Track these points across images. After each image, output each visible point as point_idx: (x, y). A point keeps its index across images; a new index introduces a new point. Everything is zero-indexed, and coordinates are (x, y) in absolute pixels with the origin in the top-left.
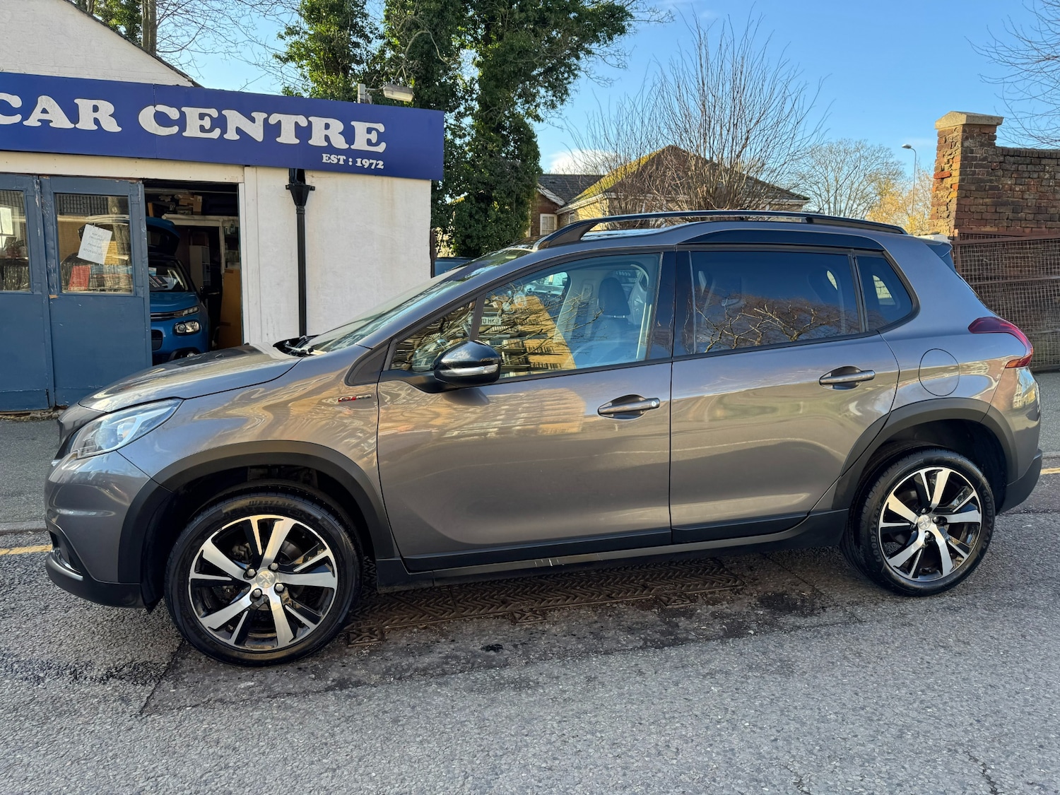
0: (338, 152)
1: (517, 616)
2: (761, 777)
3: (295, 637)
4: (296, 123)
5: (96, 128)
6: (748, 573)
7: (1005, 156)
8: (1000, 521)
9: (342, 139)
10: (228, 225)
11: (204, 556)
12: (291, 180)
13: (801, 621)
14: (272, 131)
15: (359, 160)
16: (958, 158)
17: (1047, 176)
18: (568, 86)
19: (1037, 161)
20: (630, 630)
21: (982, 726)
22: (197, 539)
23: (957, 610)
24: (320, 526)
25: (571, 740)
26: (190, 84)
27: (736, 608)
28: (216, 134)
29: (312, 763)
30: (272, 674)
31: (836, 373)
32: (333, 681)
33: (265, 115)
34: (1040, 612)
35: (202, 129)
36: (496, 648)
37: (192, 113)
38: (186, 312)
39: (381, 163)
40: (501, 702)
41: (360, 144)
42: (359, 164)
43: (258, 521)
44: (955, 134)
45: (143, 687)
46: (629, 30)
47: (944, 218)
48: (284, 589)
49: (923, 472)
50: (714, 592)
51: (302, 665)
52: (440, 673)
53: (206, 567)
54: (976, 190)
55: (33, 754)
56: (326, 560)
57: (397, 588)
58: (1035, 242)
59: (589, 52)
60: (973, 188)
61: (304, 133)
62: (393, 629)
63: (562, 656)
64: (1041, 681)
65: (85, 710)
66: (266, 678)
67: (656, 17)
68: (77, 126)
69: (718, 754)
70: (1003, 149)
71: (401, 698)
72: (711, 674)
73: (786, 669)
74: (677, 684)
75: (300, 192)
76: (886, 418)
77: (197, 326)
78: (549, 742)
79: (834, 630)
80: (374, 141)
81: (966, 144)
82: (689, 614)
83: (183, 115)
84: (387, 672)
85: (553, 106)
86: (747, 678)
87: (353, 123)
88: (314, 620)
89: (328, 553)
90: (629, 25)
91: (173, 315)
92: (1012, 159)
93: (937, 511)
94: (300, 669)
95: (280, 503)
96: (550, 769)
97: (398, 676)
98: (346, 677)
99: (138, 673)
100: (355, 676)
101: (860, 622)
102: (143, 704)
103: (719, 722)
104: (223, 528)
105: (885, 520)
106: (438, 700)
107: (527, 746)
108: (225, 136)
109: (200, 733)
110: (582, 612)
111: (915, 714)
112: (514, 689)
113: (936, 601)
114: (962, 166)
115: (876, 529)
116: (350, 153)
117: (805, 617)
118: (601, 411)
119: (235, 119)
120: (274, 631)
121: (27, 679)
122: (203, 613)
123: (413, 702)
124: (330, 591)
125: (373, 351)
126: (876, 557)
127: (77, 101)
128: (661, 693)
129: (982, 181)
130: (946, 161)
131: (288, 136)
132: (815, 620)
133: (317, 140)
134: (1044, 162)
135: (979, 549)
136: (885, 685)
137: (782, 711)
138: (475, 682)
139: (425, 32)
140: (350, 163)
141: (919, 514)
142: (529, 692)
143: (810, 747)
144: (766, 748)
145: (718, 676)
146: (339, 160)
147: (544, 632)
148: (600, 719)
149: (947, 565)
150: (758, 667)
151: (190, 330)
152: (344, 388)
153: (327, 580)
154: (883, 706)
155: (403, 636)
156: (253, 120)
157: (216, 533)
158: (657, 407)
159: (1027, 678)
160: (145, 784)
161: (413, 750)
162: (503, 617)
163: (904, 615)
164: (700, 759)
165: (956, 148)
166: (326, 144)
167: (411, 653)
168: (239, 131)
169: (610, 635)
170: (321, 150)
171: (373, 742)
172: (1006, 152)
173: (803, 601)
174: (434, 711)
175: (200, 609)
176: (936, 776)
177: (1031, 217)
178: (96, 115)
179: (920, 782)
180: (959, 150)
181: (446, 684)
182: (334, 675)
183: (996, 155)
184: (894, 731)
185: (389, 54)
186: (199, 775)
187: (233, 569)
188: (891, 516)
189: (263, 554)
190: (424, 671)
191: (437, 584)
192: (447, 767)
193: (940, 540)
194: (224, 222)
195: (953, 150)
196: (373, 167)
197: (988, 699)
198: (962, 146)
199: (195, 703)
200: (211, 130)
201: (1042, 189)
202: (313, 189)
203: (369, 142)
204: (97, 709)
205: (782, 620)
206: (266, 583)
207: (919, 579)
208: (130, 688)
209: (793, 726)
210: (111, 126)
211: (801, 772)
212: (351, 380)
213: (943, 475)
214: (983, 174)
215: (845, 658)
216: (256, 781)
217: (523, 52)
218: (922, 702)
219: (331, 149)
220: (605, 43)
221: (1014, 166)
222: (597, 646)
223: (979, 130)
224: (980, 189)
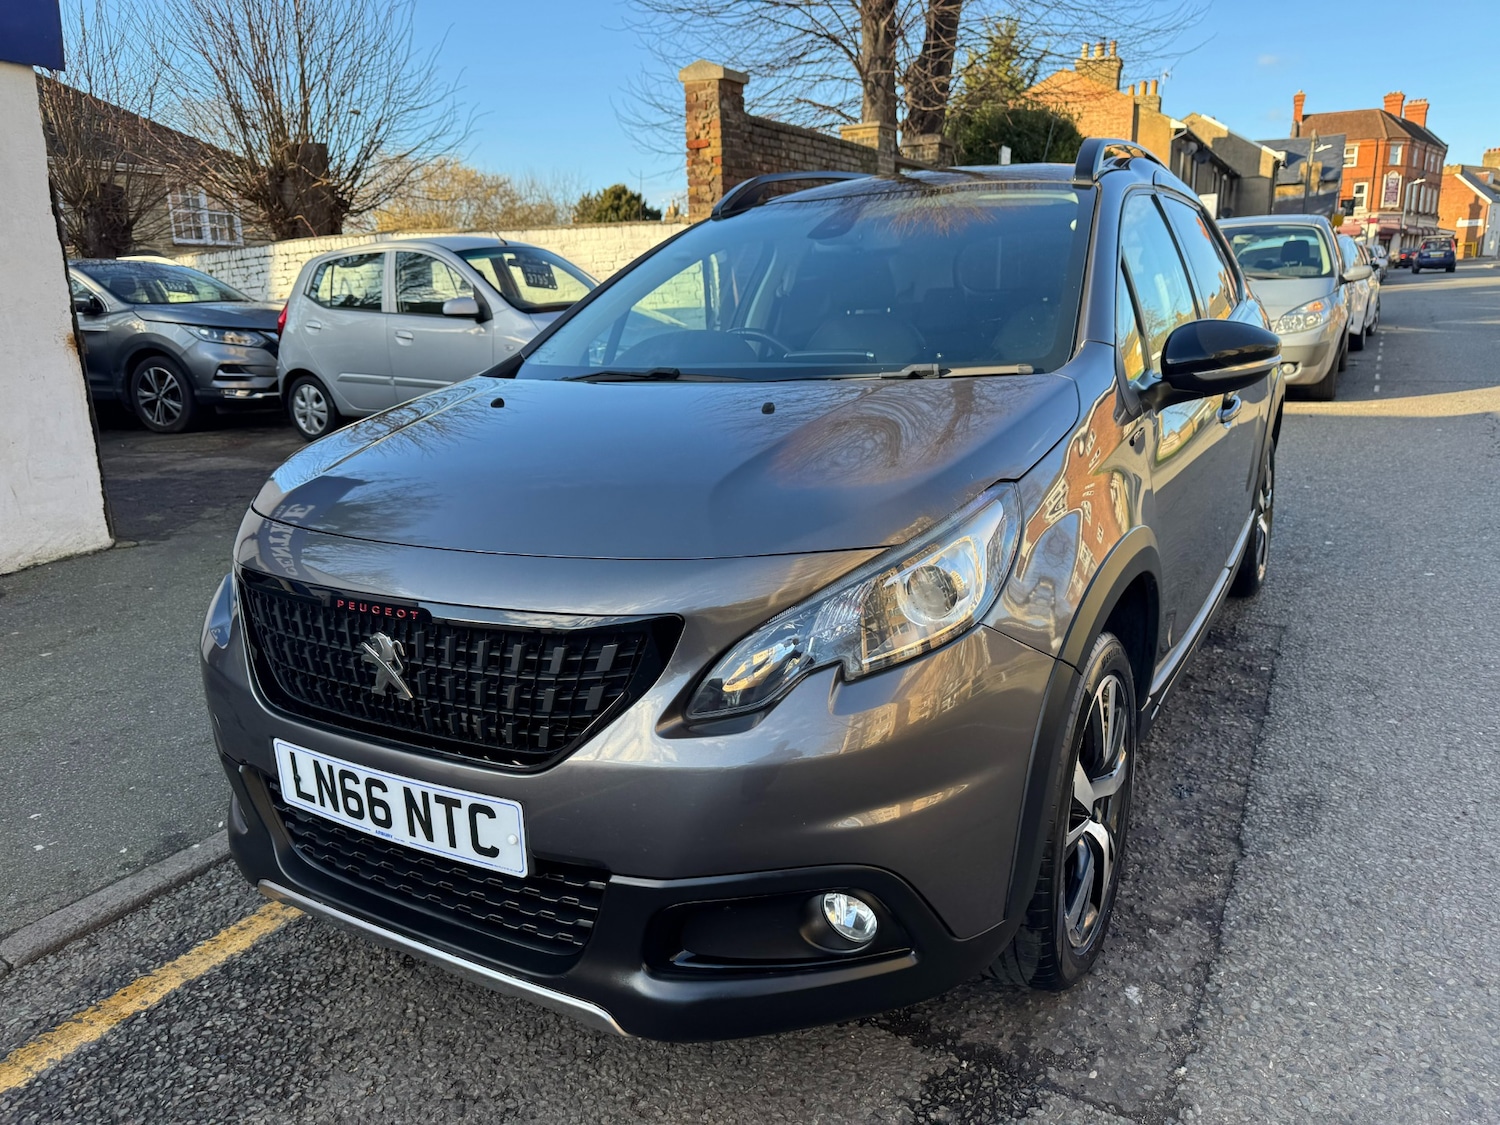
7: (753, 125)
11: (1075, 793)
13: (1257, 646)
16: (717, 122)
17: (784, 155)
19: (775, 134)
30: (1115, 963)
36: (1185, 788)
43: (1102, 694)
44: (710, 90)
45: (1048, 1108)
47: (707, 202)
60: (733, 162)
66: (1126, 972)
70: (748, 116)
72: (1355, 711)
81: (723, 105)
86: (1376, 701)
92: (758, 130)
97: (1213, 869)
99: (971, 1104)
112: (1320, 811)
114: (724, 136)
117: (1248, 641)
129: (739, 155)
130: (700, 125)
132: (1262, 640)
134: (782, 136)
138: (1279, 827)
142: (1334, 804)
145: (1362, 711)
150: (1357, 692)
165: (712, 109)
171: (1411, 934)
172: (758, 123)
180: (718, 112)
181: (1268, 844)
183: (744, 123)
195: (709, 112)
198: (720, 106)
205: (1245, 650)
214: (739, 146)
221: (760, 139)
223: (731, 86)
224: (739, 166)
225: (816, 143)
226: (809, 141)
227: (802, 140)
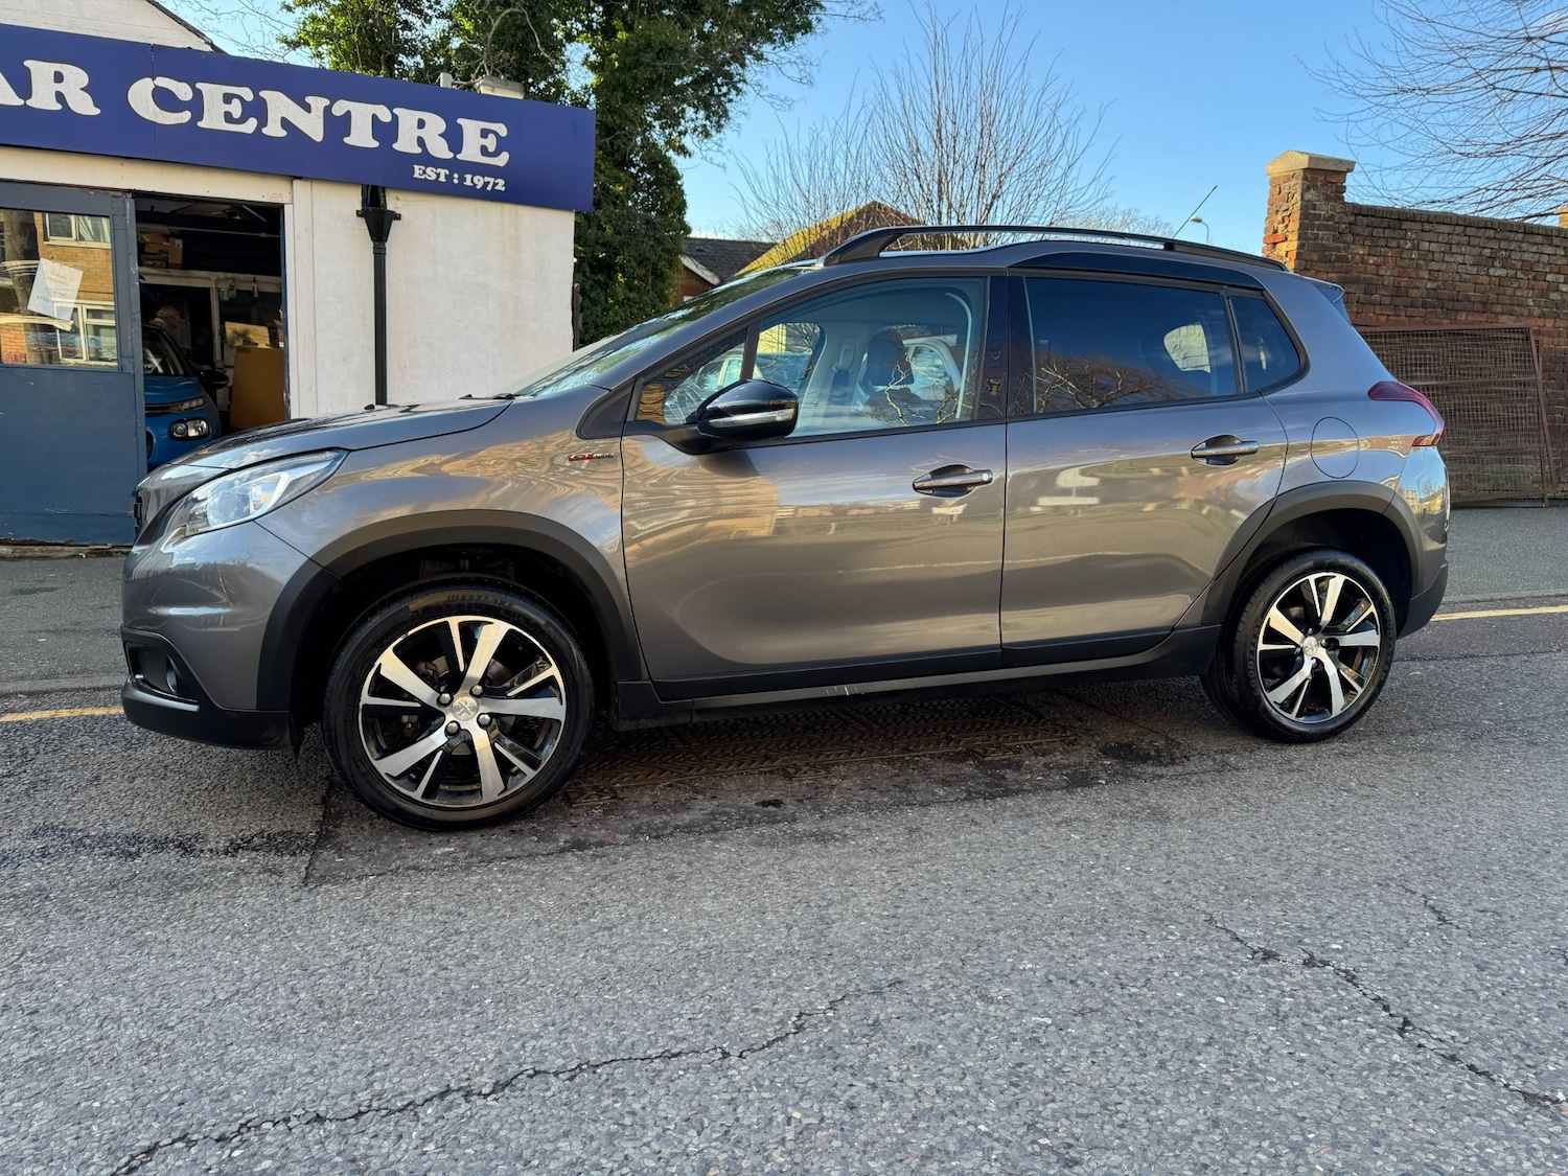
0: (438, 163)
1: (791, 771)
2: (1162, 916)
3: (506, 789)
4: (374, 117)
5: (59, 107)
6: (1078, 724)
7: (1356, 215)
8: (1402, 644)
9: (443, 143)
10: (224, 286)
11: (383, 672)
12: (364, 202)
13: (1160, 771)
14: (338, 126)
15: (469, 177)
16: (1297, 215)
17: (1409, 245)
18: (728, 105)
19: (1397, 223)
20: (944, 782)
21: (1412, 861)
22: (374, 646)
23: (1352, 756)
24: (543, 632)
25: (911, 889)
26: (208, 49)
27: (1073, 759)
28: (250, 126)
29: (576, 923)
30: (476, 840)
31: (1211, 443)
32: (566, 842)
33: (326, 102)
34: (1452, 755)
35: (228, 117)
36: (776, 803)
37: (212, 93)
38: (187, 405)
39: (501, 182)
40: (805, 856)
41: (470, 152)
42: (468, 183)
43: (460, 624)
44: (1293, 182)
45: (293, 858)
46: (818, 28)
48: (491, 721)
49: (1312, 578)
50: (1041, 744)
51: (515, 827)
52: (711, 827)
53: (384, 687)
54: (1320, 261)
55: (168, 928)
56: (551, 680)
57: (646, 723)
58: (1392, 335)
59: (759, 57)
60: (1315, 257)
61: (385, 132)
62: (628, 787)
63: (867, 808)
64: (1470, 819)
65: (220, 883)
66: (470, 843)
67: (855, 12)
68: (29, 102)
69: (1102, 897)
70: (1354, 205)
71: (671, 856)
72: (1067, 822)
73: (1159, 815)
74: (1025, 833)
75: (378, 221)
76: (1272, 504)
77: (204, 424)
78: (882, 891)
79: (1207, 777)
80: (492, 149)
81: (1308, 196)
82: (1017, 766)
83: (198, 94)
84: (637, 831)
85: (707, 135)
86: (1115, 825)
87: (460, 121)
88: (533, 764)
89: (554, 671)
90: (819, 20)
91: (168, 408)
92: (1365, 220)
93: (1327, 631)
94: (514, 832)
95: (491, 599)
96: (894, 917)
97: (654, 834)
98: (582, 838)
99: (278, 843)
100: (594, 837)
101: (1237, 769)
102: (303, 875)
103: (1092, 867)
104: (410, 633)
105: (1266, 641)
106: (718, 856)
107: (855, 895)
108: (265, 131)
109: (402, 900)
110: (876, 766)
111: (1330, 853)
112: (817, 841)
113: (1324, 748)
114: (1302, 227)
115: (1254, 652)
116: (455, 165)
117: (1166, 766)
118: (917, 485)
119: (279, 105)
120: (478, 780)
121: (111, 855)
122: (377, 755)
123: (686, 858)
124: (554, 724)
125: (613, 394)
126: (1253, 689)
127: (28, 63)
128: (1009, 842)
129: (1327, 248)
130: (1280, 219)
131: (361, 136)
132: (1180, 769)
133: (406, 144)
134: (1405, 225)
135: (1376, 683)
136: (1286, 828)
137: (1168, 855)
138: (762, 835)
139: (516, 10)
140: (456, 181)
141: (1306, 635)
142: (837, 844)
143: (1213, 887)
144: (1159, 890)
145: (1075, 824)
146: (438, 175)
147: (833, 787)
148: (940, 867)
149: (1338, 700)
150: (1123, 815)
151: (192, 433)
152: (576, 443)
153: (552, 708)
154: (1289, 847)
155: (642, 794)
156: (307, 108)
157: (400, 639)
158: (989, 481)
159: (1454, 817)
160: (351, 953)
161: (708, 905)
162: (772, 772)
163: (1289, 762)
164: (1081, 902)
165: (1294, 201)
166: (418, 150)
167: (662, 811)
168: (285, 123)
169: (921, 787)
170: (409, 160)
171: (651, 899)
172: (1360, 211)
173: (1157, 751)
174: (720, 866)
175: (373, 749)
176: (1371, 908)
177: (1387, 300)
178: (60, 87)
179: (1354, 914)
180: (1299, 204)
181: (723, 839)
182: (563, 839)
183: (1345, 213)
184: (1308, 869)
185: (456, 43)
186: (424, 942)
187: (422, 691)
188: (1273, 636)
189: (466, 670)
190: (688, 829)
191: (696, 719)
192: (760, 919)
193: (1331, 669)
194: (218, 281)
195: (1290, 204)
196: (489, 188)
197: (1413, 837)
198: (1302, 198)
199: (379, 872)
200: (242, 120)
201: (1403, 263)
202: (398, 217)
203: (484, 151)
204: (236, 882)
205: (1138, 769)
206: (466, 713)
207: (1301, 719)
208: (273, 859)
209: (1186, 869)
210: (84, 106)
211: (1210, 910)
212: (587, 430)
213: (1337, 582)
214: (1328, 239)
215: (1229, 803)
216: (506, 943)
217: (665, 51)
218: (1334, 842)
219: (426, 159)
220: (783, 44)
221: (1367, 230)
222: (905, 796)
223: (1324, 177)
224: (1324, 260)
225: (1470, 231)
226: (1459, 229)
227: (1447, 229)
